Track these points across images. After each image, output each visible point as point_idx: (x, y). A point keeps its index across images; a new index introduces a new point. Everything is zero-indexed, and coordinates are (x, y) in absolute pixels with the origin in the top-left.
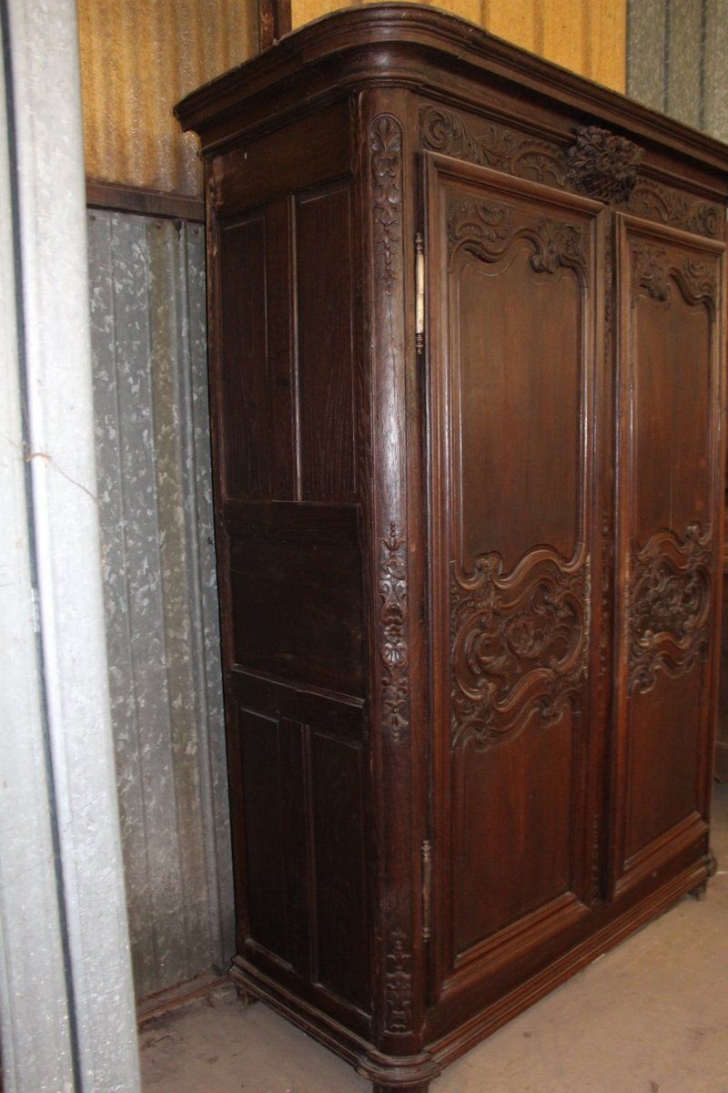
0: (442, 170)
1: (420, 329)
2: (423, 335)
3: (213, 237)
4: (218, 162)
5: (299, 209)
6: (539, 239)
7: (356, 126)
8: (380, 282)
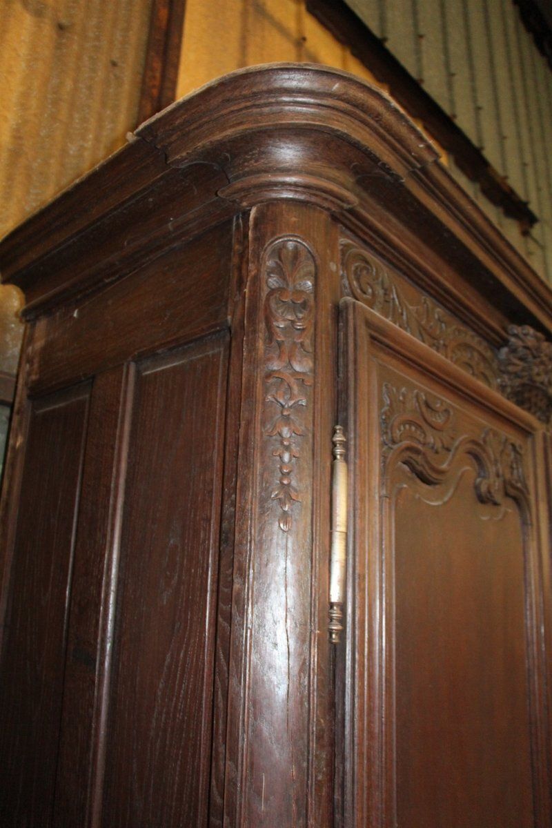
0: (375, 334)
1: (335, 596)
2: (343, 606)
3: (20, 423)
4: (42, 325)
5: (141, 381)
6: (484, 455)
7: (242, 256)
8: (270, 504)
